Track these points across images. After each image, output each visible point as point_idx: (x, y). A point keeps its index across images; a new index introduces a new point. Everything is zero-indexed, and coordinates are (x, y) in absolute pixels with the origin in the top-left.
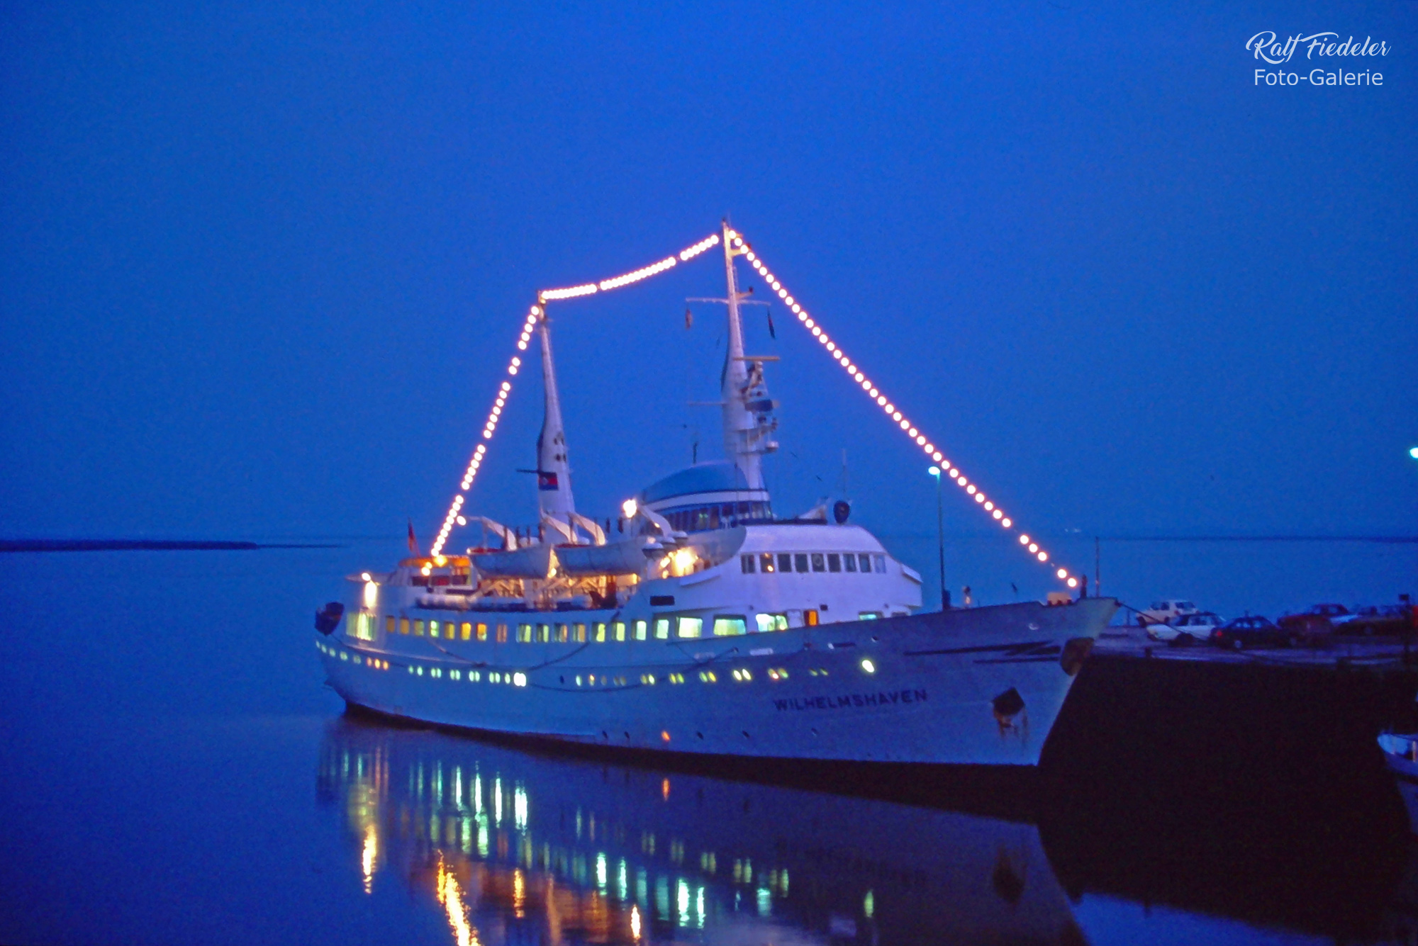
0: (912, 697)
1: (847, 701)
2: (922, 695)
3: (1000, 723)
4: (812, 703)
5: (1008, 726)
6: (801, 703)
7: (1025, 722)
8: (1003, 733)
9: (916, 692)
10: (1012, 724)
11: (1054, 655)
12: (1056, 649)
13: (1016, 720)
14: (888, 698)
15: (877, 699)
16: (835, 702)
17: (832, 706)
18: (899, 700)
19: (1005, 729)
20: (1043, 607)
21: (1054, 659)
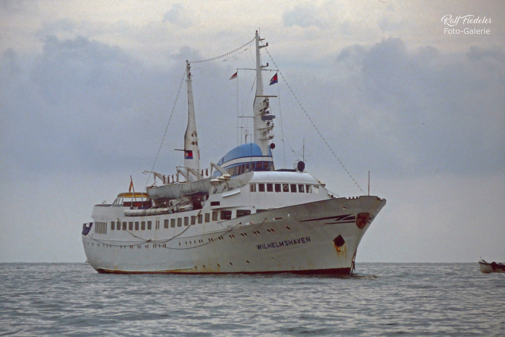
0: (305, 240)
1: (282, 244)
2: (308, 239)
3: (337, 250)
4: (270, 246)
5: (340, 251)
6: (266, 246)
7: (345, 250)
8: (338, 254)
9: (307, 238)
10: (341, 250)
11: (353, 220)
12: (353, 218)
13: (342, 248)
14: (297, 241)
15: (293, 243)
16: (278, 244)
17: (278, 246)
18: (301, 242)
19: (339, 252)
20: (347, 200)
21: (354, 222)
